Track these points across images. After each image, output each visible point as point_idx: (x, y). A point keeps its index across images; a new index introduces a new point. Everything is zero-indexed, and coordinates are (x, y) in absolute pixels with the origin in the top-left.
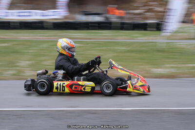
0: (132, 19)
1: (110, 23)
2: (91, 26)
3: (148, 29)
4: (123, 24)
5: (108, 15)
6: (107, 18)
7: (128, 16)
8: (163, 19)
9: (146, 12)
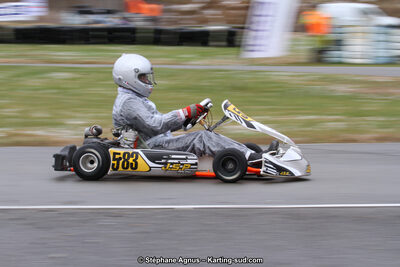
0: (175, 22)
1: (133, 30)
2: (94, 37)
3: (211, 43)
4: (158, 32)
5: (127, 15)
7: (167, 16)
8: (244, 23)
9: (204, 8)
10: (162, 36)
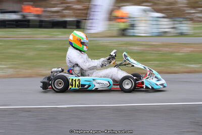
1: (29, 21)
2: (9, 24)
3: (68, 27)
4: (41, 21)
6: (24, 16)
9: (63, 10)
10: (43, 24)
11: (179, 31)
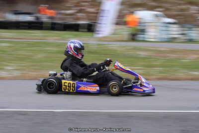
0: (63, 19)
1: (42, 23)
3: (80, 30)
4: (53, 24)
5: (38, 15)
6: (37, 18)
7: (59, 16)
8: (96, 20)
9: (77, 12)
10: (56, 26)
11: (188, 38)
